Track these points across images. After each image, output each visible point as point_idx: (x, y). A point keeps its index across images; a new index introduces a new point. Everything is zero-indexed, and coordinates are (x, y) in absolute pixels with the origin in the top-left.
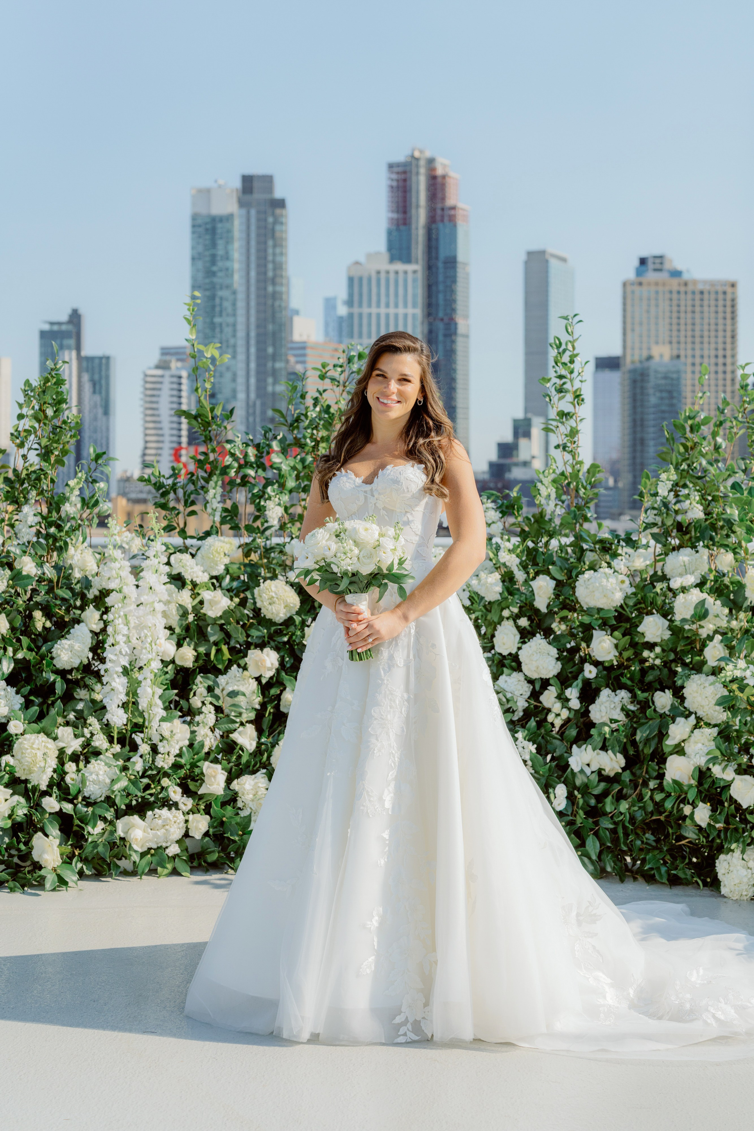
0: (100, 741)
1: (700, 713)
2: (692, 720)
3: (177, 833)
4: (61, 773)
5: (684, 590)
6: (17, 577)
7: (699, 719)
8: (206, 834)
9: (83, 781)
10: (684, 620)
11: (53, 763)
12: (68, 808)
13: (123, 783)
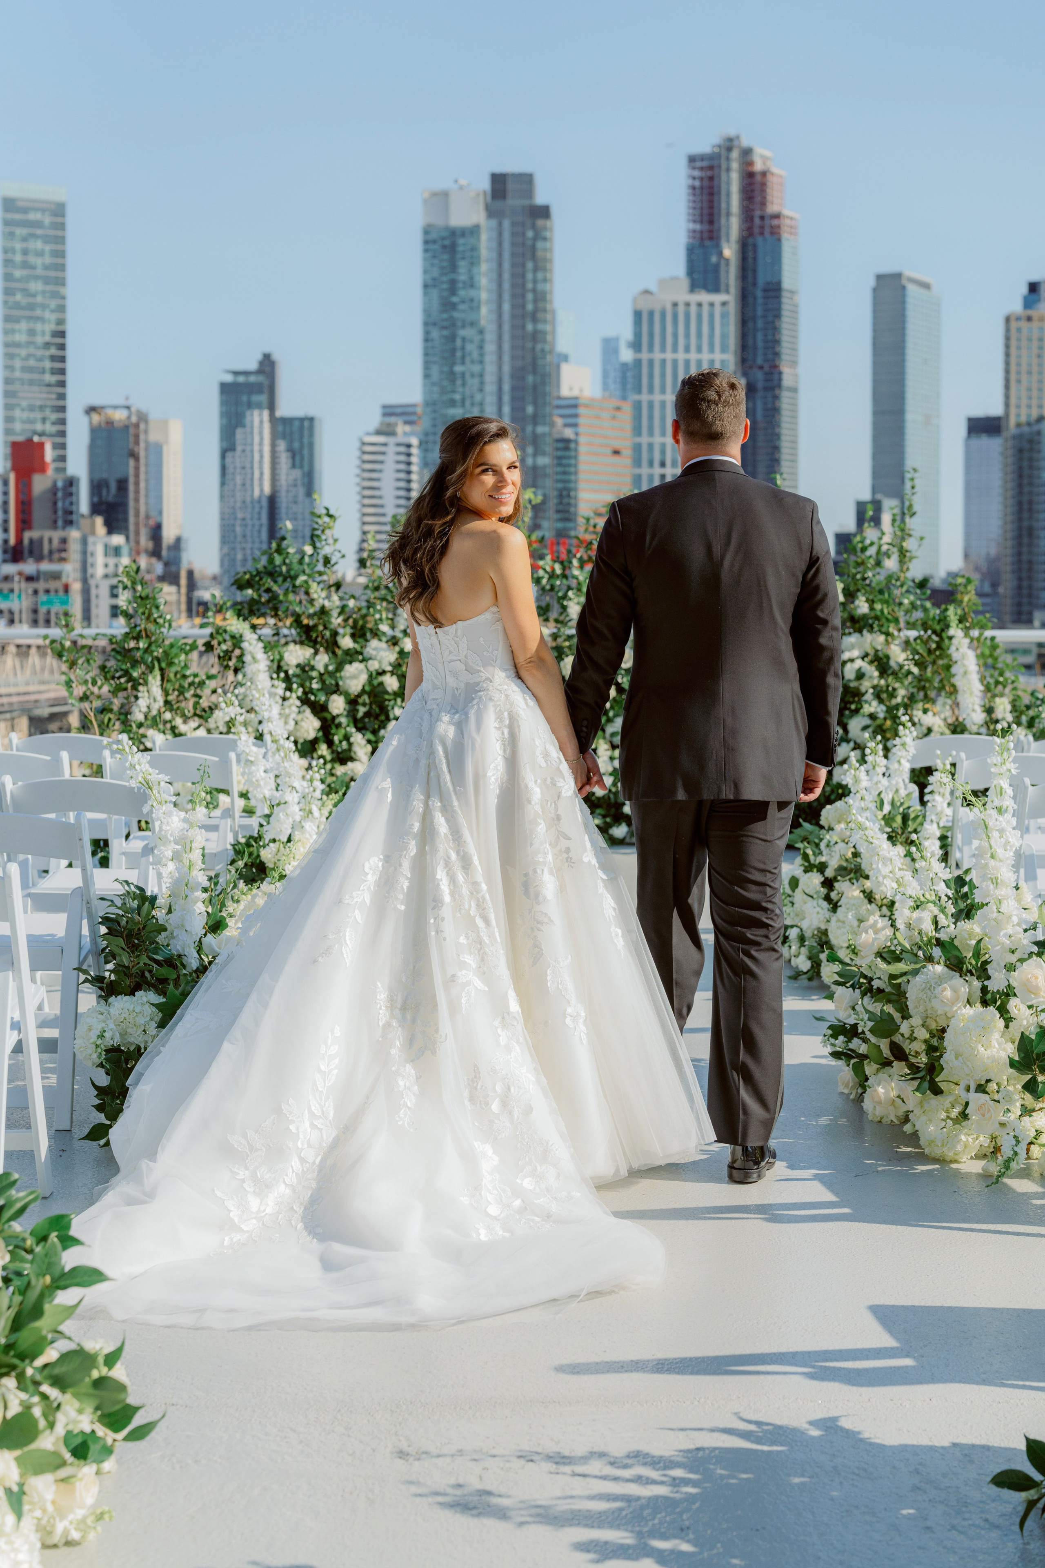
1: (858, 741)
2: (852, 744)
5: (852, 660)
6: (401, 653)
7: (855, 743)
10: (850, 681)
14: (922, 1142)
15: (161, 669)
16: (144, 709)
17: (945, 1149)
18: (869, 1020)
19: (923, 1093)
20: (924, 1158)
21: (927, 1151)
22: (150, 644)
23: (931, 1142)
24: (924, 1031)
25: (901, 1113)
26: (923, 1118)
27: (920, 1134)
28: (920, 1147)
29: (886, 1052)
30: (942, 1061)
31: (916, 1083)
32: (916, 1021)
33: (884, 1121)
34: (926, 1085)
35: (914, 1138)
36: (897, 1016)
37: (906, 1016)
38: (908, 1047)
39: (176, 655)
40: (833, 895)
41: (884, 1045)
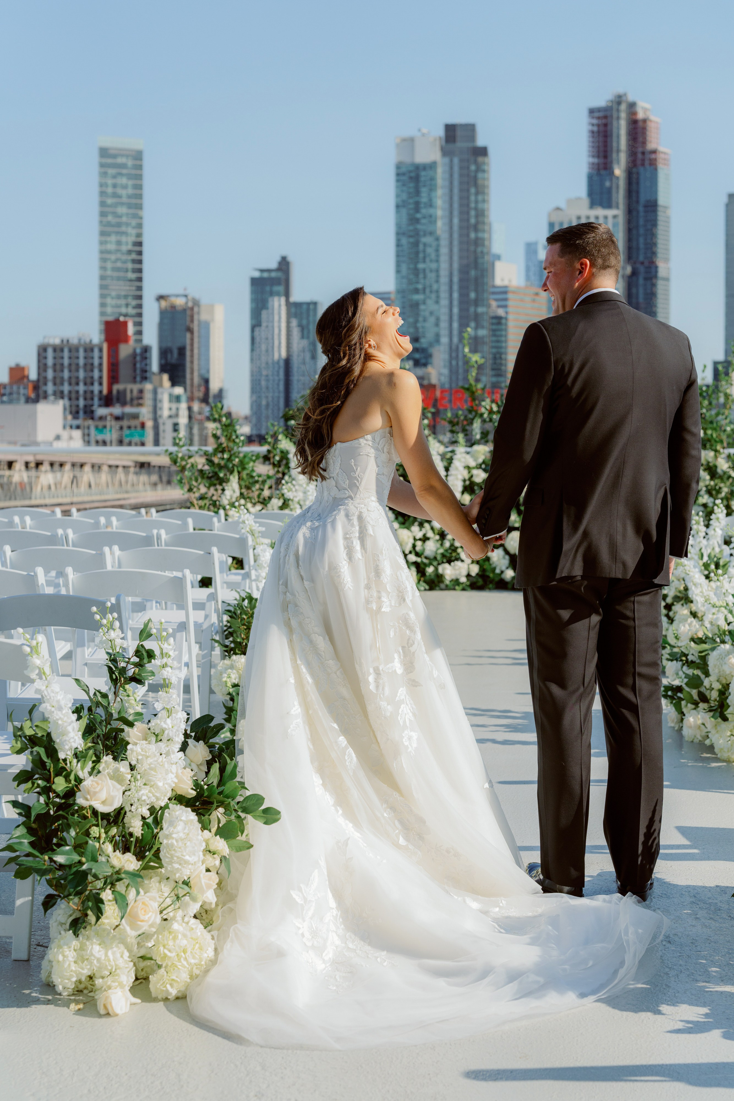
0: (430, 534)
3: (465, 573)
4: (414, 546)
8: (477, 574)
9: (424, 550)
11: (412, 541)
12: (419, 560)
13: (441, 551)
14: (716, 750)
15: (239, 473)
16: (228, 497)
17: (730, 754)
18: (685, 677)
19: (716, 719)
20: (717, 760)
21: (719, 756)
22: (231, 456)
23: (721, 750)
24: (718, 684)
25: (704, 734)
26: (717, 735)
27: (715, 745)
28: (714, 753)
29: (696, 697)
30: (728, 701)
31: (712, 714)
32: (713, 678)
33: (696, 741)
34: (718, 714)
35: (711, 748)
36: (703, 676)
37: (707, 674)
38: (707, 693)
39: (248, 463)
40: (671, 614)
41: (694, 693)
